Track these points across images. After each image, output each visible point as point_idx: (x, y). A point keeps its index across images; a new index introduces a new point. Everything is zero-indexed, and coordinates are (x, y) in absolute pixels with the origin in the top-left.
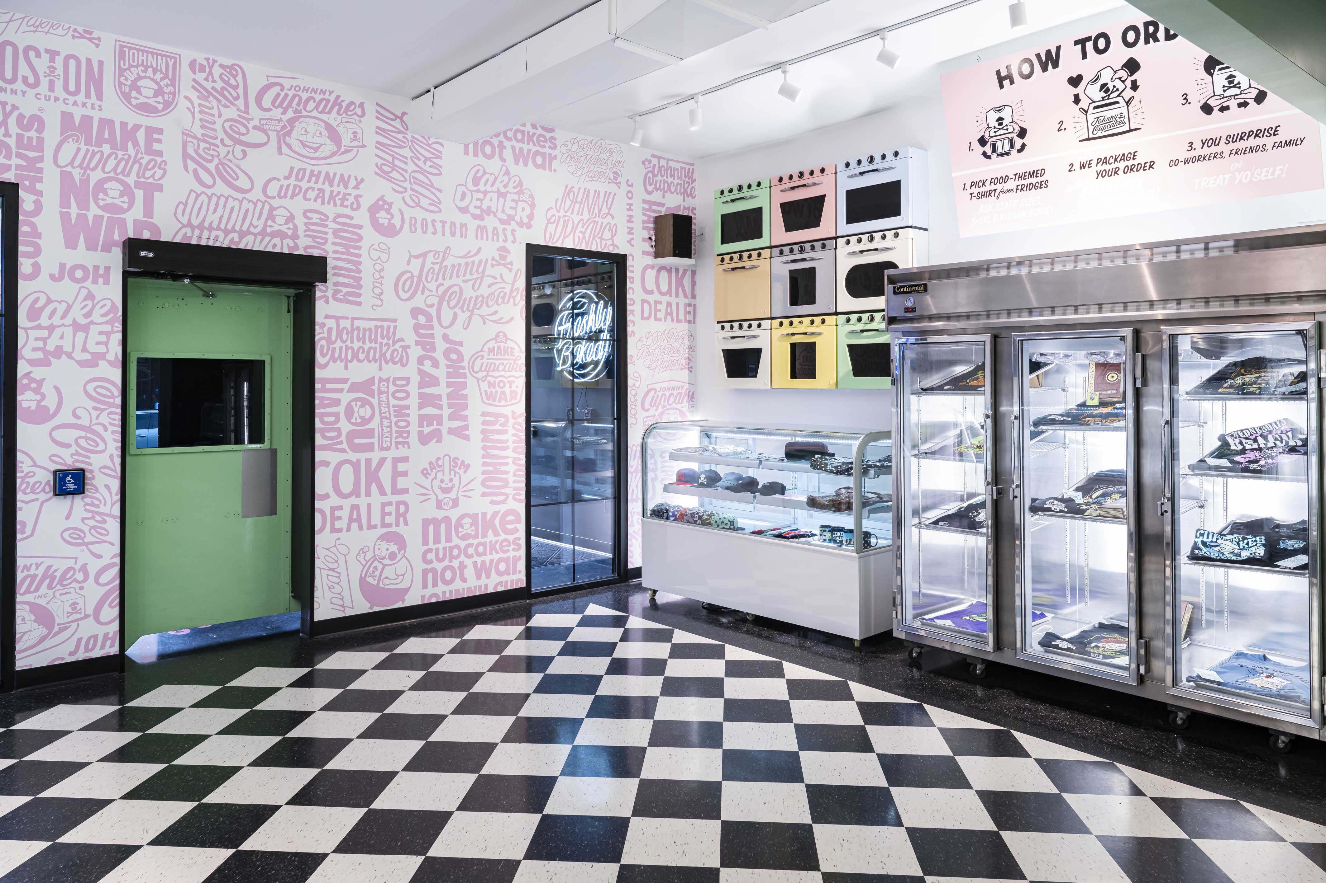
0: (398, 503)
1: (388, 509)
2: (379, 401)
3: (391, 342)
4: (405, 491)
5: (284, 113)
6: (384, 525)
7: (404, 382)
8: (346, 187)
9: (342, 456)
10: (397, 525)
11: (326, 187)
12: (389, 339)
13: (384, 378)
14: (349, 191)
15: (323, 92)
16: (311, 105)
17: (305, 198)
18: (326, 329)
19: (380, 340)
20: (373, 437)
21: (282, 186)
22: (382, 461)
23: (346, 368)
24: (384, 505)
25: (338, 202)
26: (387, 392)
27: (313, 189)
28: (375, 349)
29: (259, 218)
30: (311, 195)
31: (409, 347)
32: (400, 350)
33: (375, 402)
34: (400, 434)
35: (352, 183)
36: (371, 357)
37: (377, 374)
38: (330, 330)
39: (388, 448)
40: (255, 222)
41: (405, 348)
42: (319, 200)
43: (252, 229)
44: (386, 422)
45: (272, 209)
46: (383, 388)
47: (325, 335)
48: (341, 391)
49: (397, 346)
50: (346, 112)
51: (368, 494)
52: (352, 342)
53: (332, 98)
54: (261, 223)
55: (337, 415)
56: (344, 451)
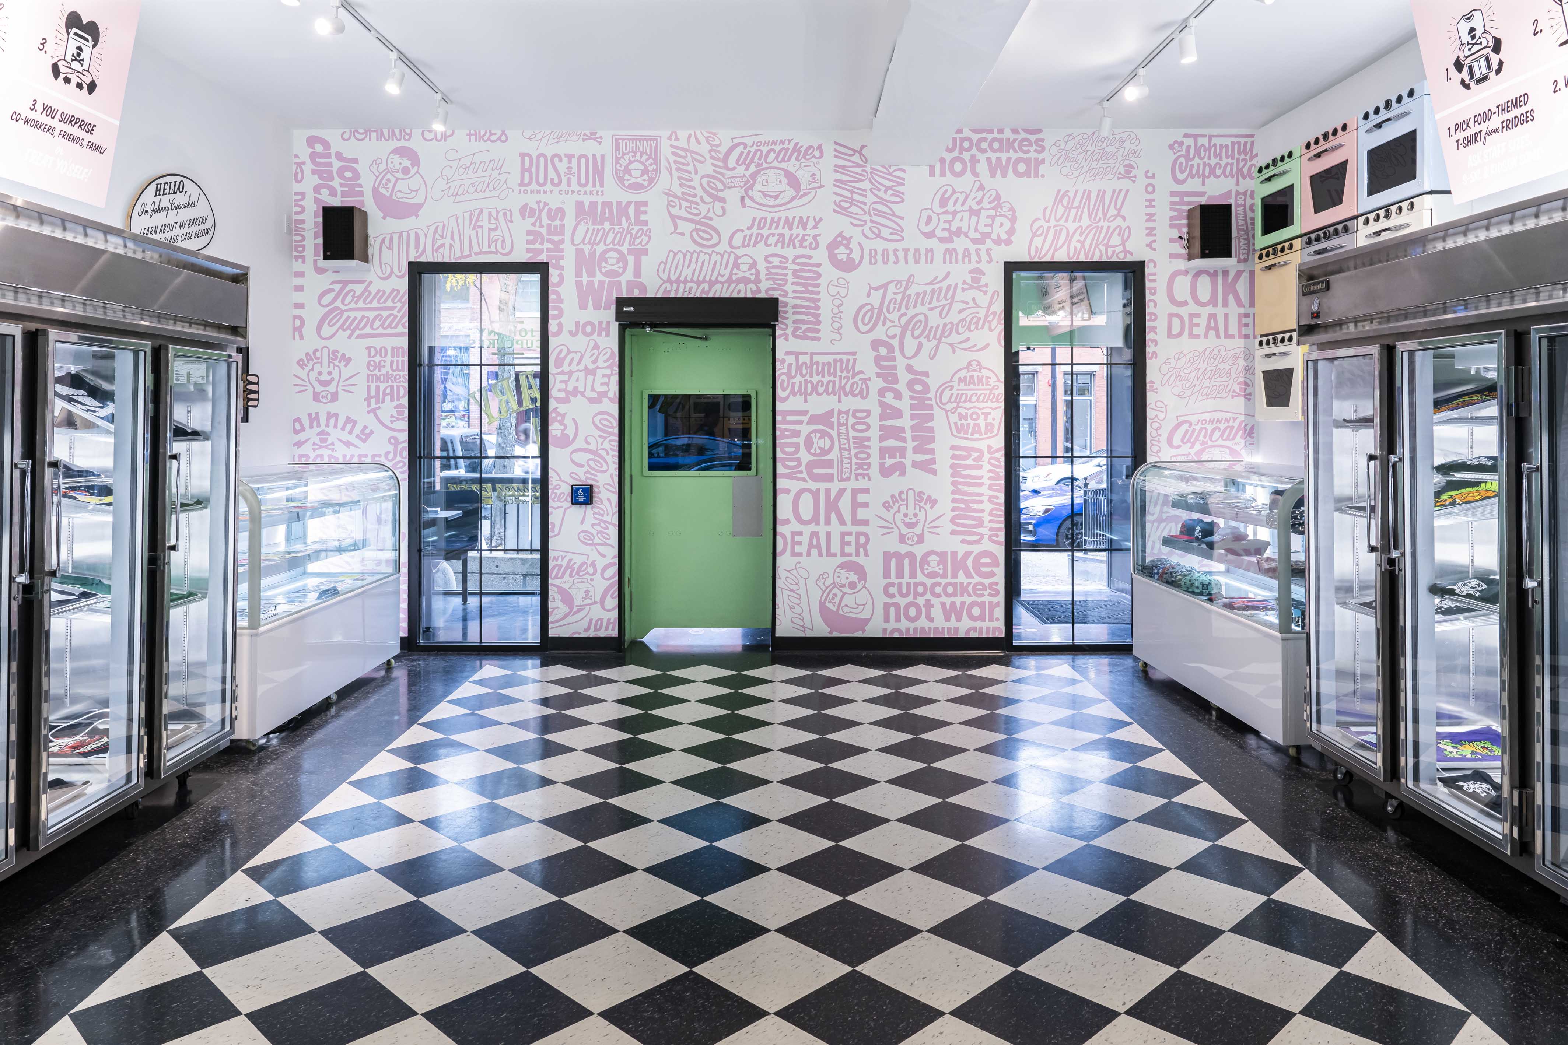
0: (858, 534)
1: (847, 539)
2: (839, 433)
3: (850, 375)
4: (866, 523)
5: (747, 169)
6: (843, 554)
7: (864, 414)
8: (805, 229)
9: (803, 485)
10: (858, 555)
11: (787, 232)
12: (848, 372)
13: (844, 410)
14: (808, 232)
15: (782, 142)
16: (772, 156)
17: (767, 245)
18: (786, 365)
19: (839, 373)
20: (832, 468)
21: (745, 236)
22: (842, 491)
23: (806, 401)
24: (843, 534)
25: (797, 244)
26: (847, 424)
27: (773, 235)
28: (834, 382)
29: (726, 268)
30: (772, 240)
31: (869, 379)
32: (860, 383)
33: (834, 433)
34: (860, 466)
35: (811, 223)
36: (830, 390)
37: (837, 407)
38: (790, 365)
39: (848, 479)
40: (722, 272)
41: (865, 380)
42: (780, 245)
43: (720, 279)
44: (846, 454)
45: (737, 258)
46: (843, 421)
47: (785, 370)
48: (801, 423)
49: (857, 379)
50: (804, 157)
51: (828, 522)
52: (811, 376)
53: (791, 146)
54: (727, 273)
55: (797, 446)
56: (804, 480)
